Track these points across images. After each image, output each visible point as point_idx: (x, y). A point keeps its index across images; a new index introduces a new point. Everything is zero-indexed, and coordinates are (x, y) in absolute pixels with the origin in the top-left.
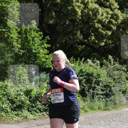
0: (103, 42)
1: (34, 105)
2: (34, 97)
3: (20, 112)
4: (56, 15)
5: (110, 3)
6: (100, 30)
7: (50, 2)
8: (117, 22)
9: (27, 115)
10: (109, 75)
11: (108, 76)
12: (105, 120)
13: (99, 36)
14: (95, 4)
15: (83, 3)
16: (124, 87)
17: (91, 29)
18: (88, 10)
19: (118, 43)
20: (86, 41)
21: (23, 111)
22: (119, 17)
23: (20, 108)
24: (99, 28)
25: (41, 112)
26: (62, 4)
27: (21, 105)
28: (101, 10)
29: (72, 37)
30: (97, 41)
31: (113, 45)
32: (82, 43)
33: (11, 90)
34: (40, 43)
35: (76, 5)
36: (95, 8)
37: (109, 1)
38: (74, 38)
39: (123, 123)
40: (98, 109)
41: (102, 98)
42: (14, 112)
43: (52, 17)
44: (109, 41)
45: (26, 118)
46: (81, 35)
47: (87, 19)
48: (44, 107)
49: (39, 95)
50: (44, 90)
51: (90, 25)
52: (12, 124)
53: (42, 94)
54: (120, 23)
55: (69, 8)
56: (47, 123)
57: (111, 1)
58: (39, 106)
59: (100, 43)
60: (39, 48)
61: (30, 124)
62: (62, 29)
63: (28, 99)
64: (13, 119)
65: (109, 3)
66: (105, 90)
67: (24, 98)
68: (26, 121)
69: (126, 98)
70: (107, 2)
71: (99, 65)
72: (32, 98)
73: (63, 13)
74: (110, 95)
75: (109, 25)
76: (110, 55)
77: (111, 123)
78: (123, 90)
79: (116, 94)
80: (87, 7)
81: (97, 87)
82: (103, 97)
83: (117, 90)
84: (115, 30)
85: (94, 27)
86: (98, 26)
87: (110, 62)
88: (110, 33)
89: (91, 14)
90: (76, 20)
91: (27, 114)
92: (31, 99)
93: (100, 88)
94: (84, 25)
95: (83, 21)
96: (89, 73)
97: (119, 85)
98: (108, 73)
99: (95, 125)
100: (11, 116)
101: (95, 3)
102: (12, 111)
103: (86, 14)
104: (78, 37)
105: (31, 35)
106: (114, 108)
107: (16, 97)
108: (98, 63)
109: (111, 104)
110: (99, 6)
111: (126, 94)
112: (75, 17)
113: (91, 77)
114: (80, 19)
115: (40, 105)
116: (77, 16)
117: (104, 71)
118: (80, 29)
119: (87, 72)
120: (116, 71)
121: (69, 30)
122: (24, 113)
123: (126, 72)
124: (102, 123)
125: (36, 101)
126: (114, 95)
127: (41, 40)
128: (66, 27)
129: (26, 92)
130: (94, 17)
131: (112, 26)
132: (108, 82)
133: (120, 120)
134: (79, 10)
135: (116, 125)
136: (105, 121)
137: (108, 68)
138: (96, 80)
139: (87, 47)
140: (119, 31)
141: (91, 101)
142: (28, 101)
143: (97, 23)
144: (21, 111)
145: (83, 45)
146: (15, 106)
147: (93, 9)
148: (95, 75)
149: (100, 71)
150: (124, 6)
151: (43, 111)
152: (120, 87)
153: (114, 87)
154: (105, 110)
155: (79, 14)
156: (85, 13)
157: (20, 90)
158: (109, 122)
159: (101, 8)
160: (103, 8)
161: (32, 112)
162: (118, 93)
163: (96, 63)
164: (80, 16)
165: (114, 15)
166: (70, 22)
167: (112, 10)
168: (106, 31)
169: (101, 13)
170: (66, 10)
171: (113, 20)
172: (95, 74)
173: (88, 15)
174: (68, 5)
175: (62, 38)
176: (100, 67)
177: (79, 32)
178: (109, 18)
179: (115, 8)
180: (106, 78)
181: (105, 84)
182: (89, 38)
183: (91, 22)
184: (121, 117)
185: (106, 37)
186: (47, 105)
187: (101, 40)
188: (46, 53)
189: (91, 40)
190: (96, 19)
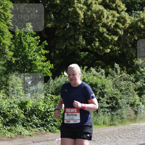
0: (109, 48)
1: (29, 119)
2: (30, 110)
3: (13, 128)
4: (55, 17)
6: (105, 35)
7: (49, 3)
8: (124, 27)
9: (22, 131)
10: (116, 86)
11: (114, 87)
12: (111, 136)
13: (104, 41)
14: (99, 6)
15: (85, 4)
16: (132, 99)
17: (95, 33)
18: (91, 13)
19: (125, 50)
20: (89, 47)
21: (17, 126)
22: (126, 21)
23: (13, 123)
24: (103, 33)
25: (37, 127)
26: (62, 5)
27: (15, 119)
28: (106, 13)
29: (74, 43)
30: (101, 48)
31: (120, 52)
32: (84, 50)
33: (3, 102)
34: (37, 48)
35: (78, 6)
36: (100, 10)
37: (115, 3)
38: (76, 43)
39: (131, 140)
40: (102, 124)
41: (108, 112)
42: (6, 127)
43: (51, 20)
44: (116, 47)
45: (20, 134)
46: (83, 40)
47: (90, 22)
48: (41, 121)
49: (36, 108)
50: (41, 102)
51: (94, 29)
52: (4, 140)
53: (38, 107)
54: (128, 28)
55: (69, 9)
56: (44, 140)
57: (118, 3)
58: (36, 121)
59: (105, 49)
60: (35, 54)
61: (25, 141)
62: (62, 33)
63: (22, 113)
64: (5, 135)
65: (115, 4)
66: (111, 103)
67: (18, 111)
68: (21, 137)
69: (134, 112)
70: (113, 3)
71: (104, 74)
72: (28, 112)
73: (64, 15)
74: (117, 108)
75: (116, 30)
76: (117, 64)
77: (118, 139)
78: (131, 102)
79: (123, 107)
80: (91, 9)
81: (102, 99)
82: (108, 111)
83: (124, 102)
84: (123, 35)
85: (98, 31)
86: (103, 30)
87: (117, 72)
88: (116, 38)
89: (95, 16)
90: (78, 23)
91: (22, 129)
92: (26, 112)
93: (105, 100)
94: (87, 29)
95: (86, 25)
96: (92, 84)
97: (126, 97)
98: (114, 84)
99: (99, 142)
100: (3, 132)
101: (100, 4)
102: (4, 126)
103: (89, 17)
104: (80, 42)
105: (26, 40)
106: (121, 122)
107: (9, 110)
108: (103, 73)
109: (117, 119)
110: (104, 8)
111: (134, 107)
112: (77, 20)
113: (95, 88)
114: (83, 22)
115: (36, 119)
116: (79, 18)
117: (109, 81)
118: (82, 34)
119: (90, 83)
120: (124, 81)
121: (70, 35)
122: (18, 128)
123: (134, 83)
124: (107, 139)
125: (32, 115)
126: (120, 108)
127: (38, 46)
128: (67, 31)
129: (21, 105)
130: (98, 21)
131: (119, 30)
132: (114, 93)
133: (128, 136)
134: (82, 12)
135: (123, 142)
136: (110, 138)
137: (115, 78)
138: (100, 91)
139: (91, 54)
140: (126, 36)
141: (94, 115)
142: (23, 115)
143: (102, 27)
144: (14, 126)
145: (86, 52)
146: (8, 120)
147: (97, 11)
148: (99, 86)
149: (106, 81)
150: (132, 8)
151: (39, 126)
152: (128, 99)
153: (121, 99)
154: (111, 125)
155: (81, 16)
156: (88, 15)
157: (13, 102)
158: (115, 139)
159: (106, 10)
160: (108, 10)
162: (125, 106)
163: (100, 72)
164: (82, 19)
165: (121, 18)
166: (71, 26)
167: (119, 12)
168: (111, 36)
169: (106, 16)
170: (67, 12)
171: (120, 24)
172: (99, 84)
173: (92, 18)
174: (68, 6)
175: (62, 44)
176: (105, 77)
177: (82, 37)
178: (115, 22)
179: (122, 11)
180: (112, 89)
181: (111, 95)
182: (93, 44)
183: (95, 26)
184: (129, 133)
185: (111, 43)
186: (45, 120)
187: (106, 46)
188: (43, 60)
189: (95, 46)
190: (101, 23)
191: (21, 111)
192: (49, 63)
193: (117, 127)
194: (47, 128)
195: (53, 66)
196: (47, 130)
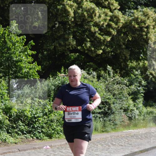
0: (101, 49)
1: (14, 125)
2: (15, 115)
5: (109, 2)
6: (97, 35)
8: (117, 26)
9: (7, 138)
10: (108, 90)
11: (106, 91)
12: (103, 143)
13: (96, 42)
14: (91, 3)
15: (76, 1)
16: (126, 104)
17: (86, 33)
18: (82, 11)
19: (119, 51)
20: (79, 48)
21: (1, 132)
22: (120, 20)
24: (95, 32)
25: (23, 134)
26: (50, 2)
28: (98, 11)
29: (63, 43)
30: (93, 49)
31: (113, 53)
32: (75, 51)
34: (23, 48)
35: (67, 3)
36: (91, 8)
38: (65, 44)
39: (124, 147)
40: (94, 131)
41: (100, 118)
44: (108, 49)
45: (5, 142)
46: (74, 40)
47: (81, 21)
48: (28, 128)
49: (22, 114)
50: (27, 107)
51: (85, 29)
53: (25, 112)
54: (121, 28)
55: (58, 7)
56: (31, 148)
57: (111, 1)
58: (22, 127)
59: (97, 50)
60: (21, 55)
61: (9, 149)
62: (51, 32)
63: (7, 118)
65: (107, 2)
66: (103, 108)
67: (2, 116)
68: (5, 145)
69: (128, 118)
70: (105, 1)
71: (96, 77)
72: (13, 117)
73: (52, 13)
74: (109, 114)
75: (108, 30)
76: (109, 66)
77: (110, 147)
78: (125, 107)
79: (116, 113)
80: (82, 7)
82: (100, 116)
83: (117, 107)
85: (90, 31)
86: (94, 30)
87: (109, 74)
88: (109, 39)
89: (86, 15)
90: (68, 22)
91: (6, 136)
92: (11, 118)
94: (77, 28)
95: (76, 24)
97: (120, 101)
98: (106, 88)
99: (90, 150)
103: (80, 15)
104: (70, 43)
106: (113, 129)
108: (94, 75)
109: (110, 125)
110: (95, 6)
111: (128, 112)
112: (66, 19)
114: (73, 21)
115: (22, 125)
116: (69, 17)
117: (101, 84)
118: (73, 34)
120: (117, 84)
121: (59, 35)
122: (3, 135)
123: (128, 86)
124: (98, 147)
125: (17, 120)
126: (113, 113)
127: (24, 46)
128: (56, 31)
129: (5, 110)
130: (90, 19)
131: (112, 30)
132: (107, 98)
133: (121, 144)
134: (72, 10)
135: (115, 150)
136: (102, 145)
137: (107, 81)
139: (82, 56)
140: (120, 37)
142: (8, 121)
143: (93, 27)
145: (76, 53)
147: (89, 9)
149: (97, 84)
150: (126, 7)
151: (26, 133)
152: (121, 104)
153: (114, 104)
154: (103, 132)
155: (71, 15)
156: (79, 14)
158: (107, 146)
159: (98, 8)
160: (100, 8)
161: (13, 134)
162: (118, 111)
163: (92, 75)
164: (72, 17)
165: (114, 17)
166: (60, 25)
167: (111, 11)
168: (104, 36)
169: (97, 14)
170: (55, 10)
171: (113, 24)
173: (83, 16)
174: (57, 3)
175: (51, 44)
176: (96, 80)
177: (72, 36)
178: (108, 21)
179: (115, 9)
180: (104, 93)
181: (103, 100)
182: (84, 45)
183: (86, 25)
184: (122, 140)
185: (104, 44)
186: (31, 126)
187: (98, 47)
188: (30, 61)
189: (86, 47)
190: (92, 22)
191: (6, 117)
192: (36, 64)
193: (109, 133)
194: (34, 135)
195: (40, 68)
196: (34, 137)
